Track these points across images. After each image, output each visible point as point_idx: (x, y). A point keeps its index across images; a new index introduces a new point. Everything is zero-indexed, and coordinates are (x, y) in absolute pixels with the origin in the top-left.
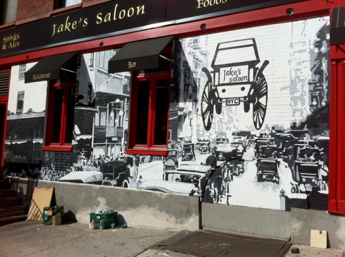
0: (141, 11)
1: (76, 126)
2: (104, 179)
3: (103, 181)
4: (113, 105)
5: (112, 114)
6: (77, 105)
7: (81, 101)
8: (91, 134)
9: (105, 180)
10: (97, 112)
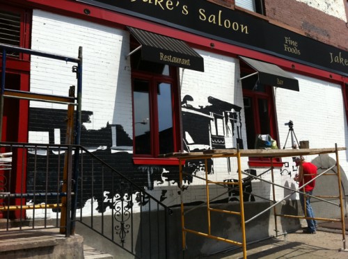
0: (245, 30)
1: (187, 133)
2: (230, 195)
3: (230, 198)
4: (229, 114)
5: (229, 124)
6: (184, 107)
7: (189, 103)
8: (209, 145)
9: (232, 197)
10: (212, 119)
